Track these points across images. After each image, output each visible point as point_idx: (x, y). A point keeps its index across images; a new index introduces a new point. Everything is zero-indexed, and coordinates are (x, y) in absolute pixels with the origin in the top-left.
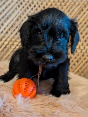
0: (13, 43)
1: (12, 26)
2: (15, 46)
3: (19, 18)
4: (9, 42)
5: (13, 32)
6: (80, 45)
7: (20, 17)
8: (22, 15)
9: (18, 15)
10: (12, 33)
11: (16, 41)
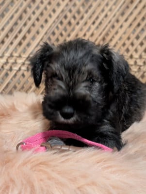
0: (16, 61)
1: (11, 30)
2: (20, 66)
3: (24, 15)
4: (7, 60)
5: (13, 39)
6: (137, 59)
7: (25, 11)
8: (28, 9)
9: (21, 10)
10: (12, 43)
11: (20, 56)
